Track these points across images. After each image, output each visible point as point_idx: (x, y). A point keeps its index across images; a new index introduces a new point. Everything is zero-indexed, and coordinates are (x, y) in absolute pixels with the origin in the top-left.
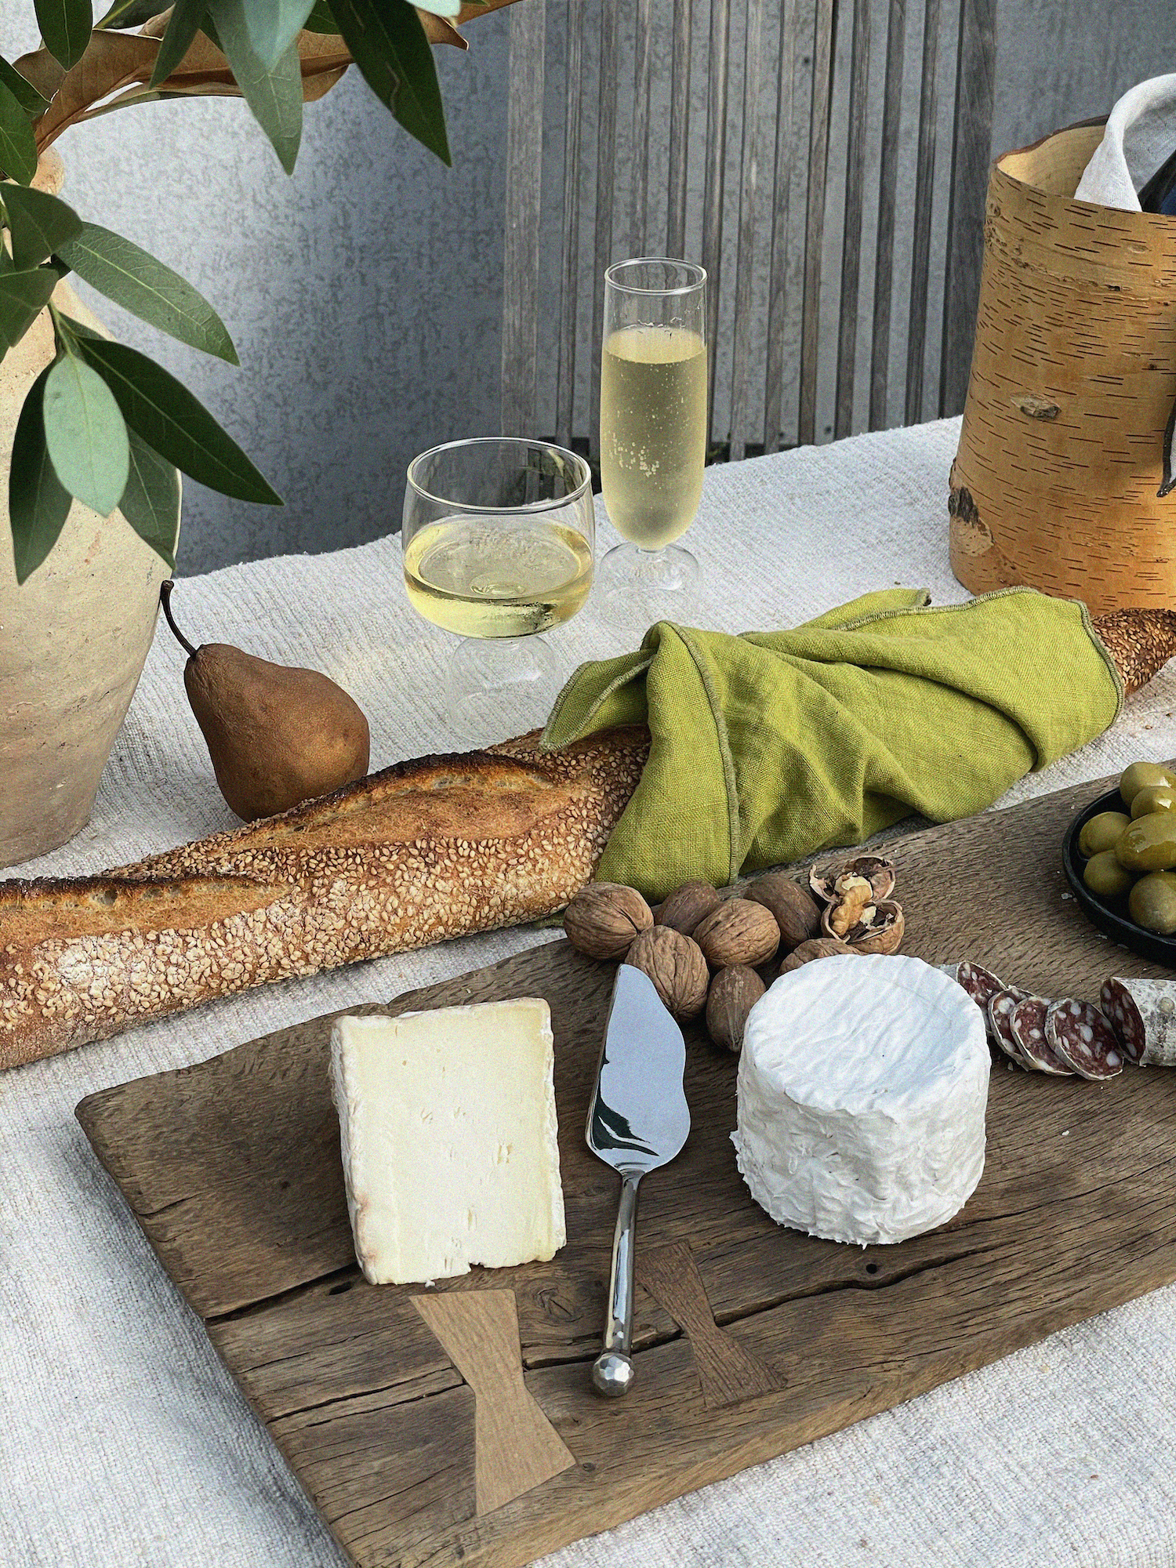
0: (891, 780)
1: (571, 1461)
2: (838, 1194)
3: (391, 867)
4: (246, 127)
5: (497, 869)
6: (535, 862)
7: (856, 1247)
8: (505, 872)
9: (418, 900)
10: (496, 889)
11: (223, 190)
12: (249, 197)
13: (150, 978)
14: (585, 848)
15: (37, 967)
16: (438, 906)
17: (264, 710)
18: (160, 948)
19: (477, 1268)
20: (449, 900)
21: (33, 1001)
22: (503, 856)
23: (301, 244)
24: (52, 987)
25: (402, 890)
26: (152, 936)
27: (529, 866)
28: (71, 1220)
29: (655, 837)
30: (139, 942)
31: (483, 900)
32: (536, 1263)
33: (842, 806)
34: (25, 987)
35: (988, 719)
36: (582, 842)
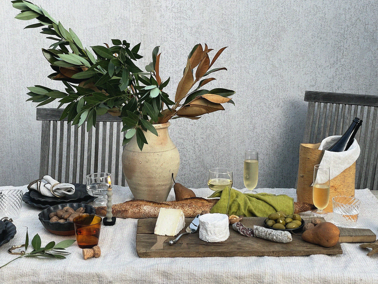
0: (251, 210)
1: (163, 248)
2: (204, 234)
3: (184, 206)
4: (266, 153)
5: (197, 209)
6: (202, 209)
7: (206, 242)
8: (198, 210)
9: (186, 210)
10: (196, 211)
11: (261, 163)
12: (265, 165)
13: (153, 211)
14: (209, 210)
15: (141, 207)
16: (188, 212)
17: (181, 191)
18: (155, 208)
19: (166, 235)
20: (190, 211)
21: (139, 210)
22: (198, 208)
23: (274, 174)
24: (142, 209)
25: (185, 209)
26: (155, 207)
27: (201, 210)
28: (132, 229)
29: (217, 209)
30: (153, 207)
31: (194, 212)
32: (172, 236)
33: (244, 212)
34: (139, 208)
35: (271, 208)
36: (209, 209)
